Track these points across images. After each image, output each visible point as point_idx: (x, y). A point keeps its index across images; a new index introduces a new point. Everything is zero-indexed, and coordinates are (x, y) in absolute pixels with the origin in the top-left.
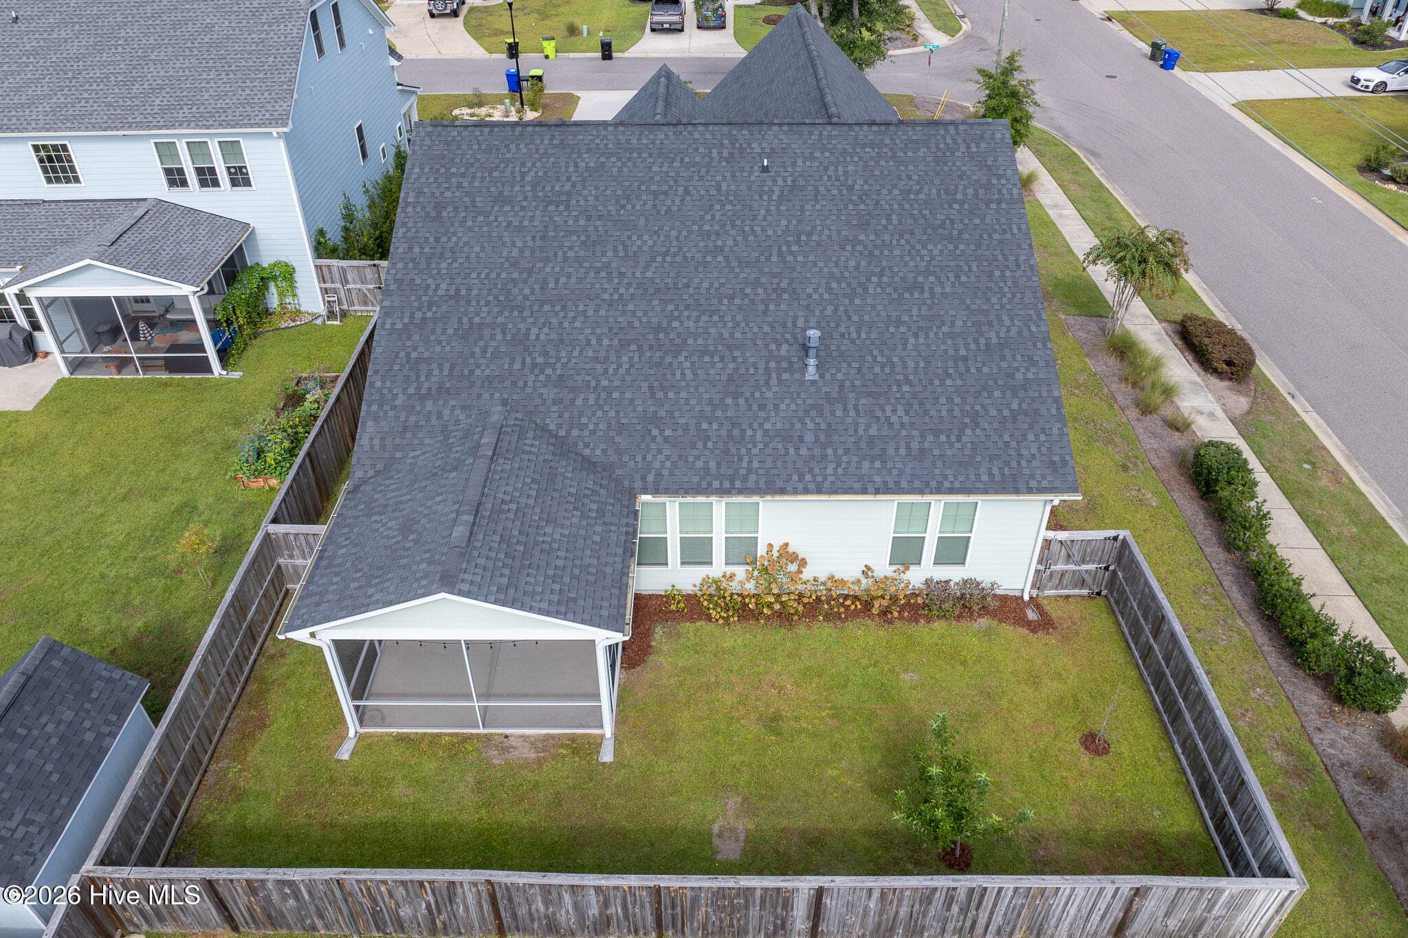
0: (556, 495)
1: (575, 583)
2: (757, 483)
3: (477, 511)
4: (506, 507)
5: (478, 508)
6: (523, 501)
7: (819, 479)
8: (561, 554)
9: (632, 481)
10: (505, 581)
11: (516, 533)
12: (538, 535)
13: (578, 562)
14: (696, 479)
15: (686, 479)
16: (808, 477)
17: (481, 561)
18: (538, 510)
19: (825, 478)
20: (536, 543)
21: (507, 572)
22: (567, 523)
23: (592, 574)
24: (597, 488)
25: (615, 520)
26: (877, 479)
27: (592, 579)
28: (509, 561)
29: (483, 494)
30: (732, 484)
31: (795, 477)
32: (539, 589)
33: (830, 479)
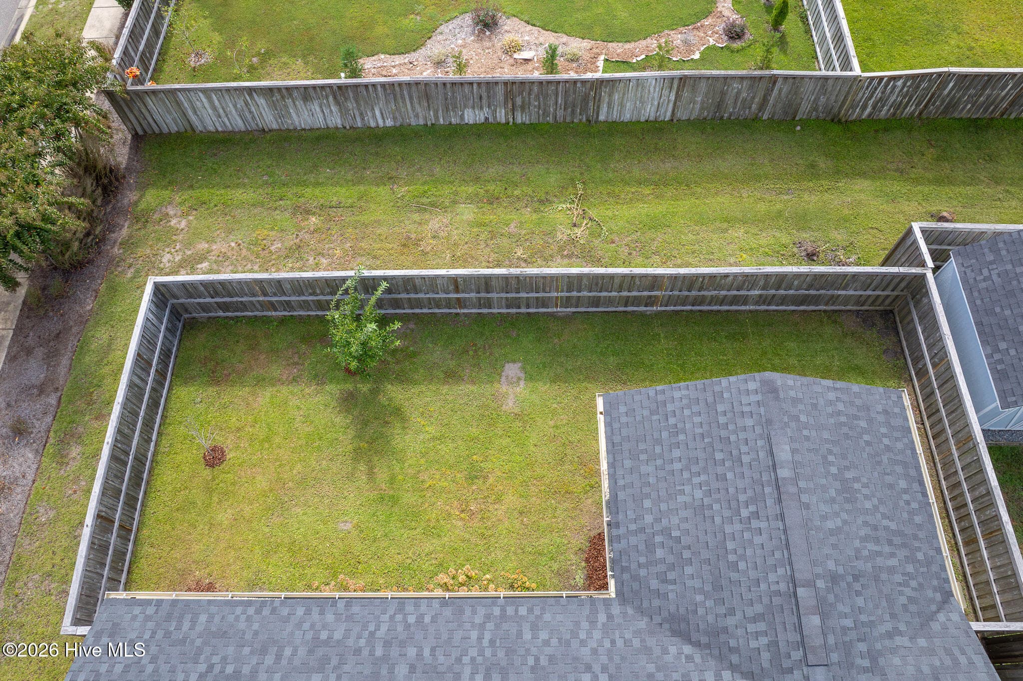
0: (705, 554)
1: (656, 435)
2: (474, 612)
3: (778, 488)
4: (752, 508)
5: (779, 494)
6: (738, 527)
7: (399, 617)
8: (677, 466)
9: (624, 614)
10: (720, 408)
11: (730, 476)
12: (707, 483)
13: (659, 462)
14: (547, 617)
15: (559, 617)
16: (411, 619)
17: (749, 422)
18: (718, 520)
19: (392, 618)
20: (705, 469)
21: (722, 420)
22: (683, 514)
23: (642, 452)
24: (663, 588)
25: (633, 540)
26: (330, 617)
27: (642, 446)
28: (724, 433)
29: (782, 517)
30: (503, 610)
31: (427, 619)
32: (687, 412)
33: (385, 618)
